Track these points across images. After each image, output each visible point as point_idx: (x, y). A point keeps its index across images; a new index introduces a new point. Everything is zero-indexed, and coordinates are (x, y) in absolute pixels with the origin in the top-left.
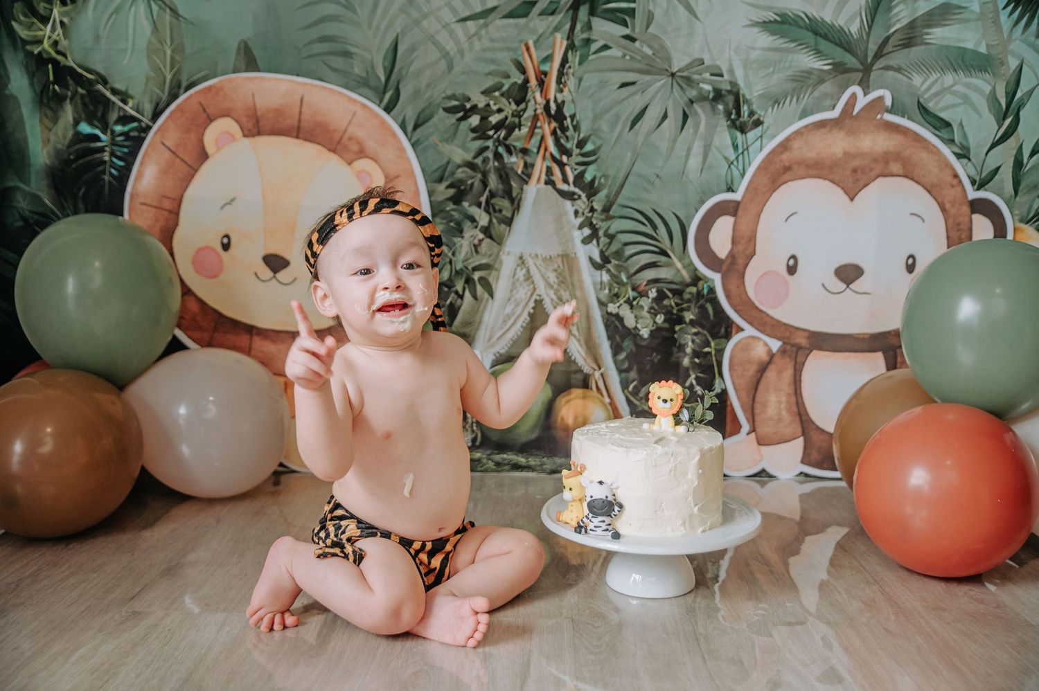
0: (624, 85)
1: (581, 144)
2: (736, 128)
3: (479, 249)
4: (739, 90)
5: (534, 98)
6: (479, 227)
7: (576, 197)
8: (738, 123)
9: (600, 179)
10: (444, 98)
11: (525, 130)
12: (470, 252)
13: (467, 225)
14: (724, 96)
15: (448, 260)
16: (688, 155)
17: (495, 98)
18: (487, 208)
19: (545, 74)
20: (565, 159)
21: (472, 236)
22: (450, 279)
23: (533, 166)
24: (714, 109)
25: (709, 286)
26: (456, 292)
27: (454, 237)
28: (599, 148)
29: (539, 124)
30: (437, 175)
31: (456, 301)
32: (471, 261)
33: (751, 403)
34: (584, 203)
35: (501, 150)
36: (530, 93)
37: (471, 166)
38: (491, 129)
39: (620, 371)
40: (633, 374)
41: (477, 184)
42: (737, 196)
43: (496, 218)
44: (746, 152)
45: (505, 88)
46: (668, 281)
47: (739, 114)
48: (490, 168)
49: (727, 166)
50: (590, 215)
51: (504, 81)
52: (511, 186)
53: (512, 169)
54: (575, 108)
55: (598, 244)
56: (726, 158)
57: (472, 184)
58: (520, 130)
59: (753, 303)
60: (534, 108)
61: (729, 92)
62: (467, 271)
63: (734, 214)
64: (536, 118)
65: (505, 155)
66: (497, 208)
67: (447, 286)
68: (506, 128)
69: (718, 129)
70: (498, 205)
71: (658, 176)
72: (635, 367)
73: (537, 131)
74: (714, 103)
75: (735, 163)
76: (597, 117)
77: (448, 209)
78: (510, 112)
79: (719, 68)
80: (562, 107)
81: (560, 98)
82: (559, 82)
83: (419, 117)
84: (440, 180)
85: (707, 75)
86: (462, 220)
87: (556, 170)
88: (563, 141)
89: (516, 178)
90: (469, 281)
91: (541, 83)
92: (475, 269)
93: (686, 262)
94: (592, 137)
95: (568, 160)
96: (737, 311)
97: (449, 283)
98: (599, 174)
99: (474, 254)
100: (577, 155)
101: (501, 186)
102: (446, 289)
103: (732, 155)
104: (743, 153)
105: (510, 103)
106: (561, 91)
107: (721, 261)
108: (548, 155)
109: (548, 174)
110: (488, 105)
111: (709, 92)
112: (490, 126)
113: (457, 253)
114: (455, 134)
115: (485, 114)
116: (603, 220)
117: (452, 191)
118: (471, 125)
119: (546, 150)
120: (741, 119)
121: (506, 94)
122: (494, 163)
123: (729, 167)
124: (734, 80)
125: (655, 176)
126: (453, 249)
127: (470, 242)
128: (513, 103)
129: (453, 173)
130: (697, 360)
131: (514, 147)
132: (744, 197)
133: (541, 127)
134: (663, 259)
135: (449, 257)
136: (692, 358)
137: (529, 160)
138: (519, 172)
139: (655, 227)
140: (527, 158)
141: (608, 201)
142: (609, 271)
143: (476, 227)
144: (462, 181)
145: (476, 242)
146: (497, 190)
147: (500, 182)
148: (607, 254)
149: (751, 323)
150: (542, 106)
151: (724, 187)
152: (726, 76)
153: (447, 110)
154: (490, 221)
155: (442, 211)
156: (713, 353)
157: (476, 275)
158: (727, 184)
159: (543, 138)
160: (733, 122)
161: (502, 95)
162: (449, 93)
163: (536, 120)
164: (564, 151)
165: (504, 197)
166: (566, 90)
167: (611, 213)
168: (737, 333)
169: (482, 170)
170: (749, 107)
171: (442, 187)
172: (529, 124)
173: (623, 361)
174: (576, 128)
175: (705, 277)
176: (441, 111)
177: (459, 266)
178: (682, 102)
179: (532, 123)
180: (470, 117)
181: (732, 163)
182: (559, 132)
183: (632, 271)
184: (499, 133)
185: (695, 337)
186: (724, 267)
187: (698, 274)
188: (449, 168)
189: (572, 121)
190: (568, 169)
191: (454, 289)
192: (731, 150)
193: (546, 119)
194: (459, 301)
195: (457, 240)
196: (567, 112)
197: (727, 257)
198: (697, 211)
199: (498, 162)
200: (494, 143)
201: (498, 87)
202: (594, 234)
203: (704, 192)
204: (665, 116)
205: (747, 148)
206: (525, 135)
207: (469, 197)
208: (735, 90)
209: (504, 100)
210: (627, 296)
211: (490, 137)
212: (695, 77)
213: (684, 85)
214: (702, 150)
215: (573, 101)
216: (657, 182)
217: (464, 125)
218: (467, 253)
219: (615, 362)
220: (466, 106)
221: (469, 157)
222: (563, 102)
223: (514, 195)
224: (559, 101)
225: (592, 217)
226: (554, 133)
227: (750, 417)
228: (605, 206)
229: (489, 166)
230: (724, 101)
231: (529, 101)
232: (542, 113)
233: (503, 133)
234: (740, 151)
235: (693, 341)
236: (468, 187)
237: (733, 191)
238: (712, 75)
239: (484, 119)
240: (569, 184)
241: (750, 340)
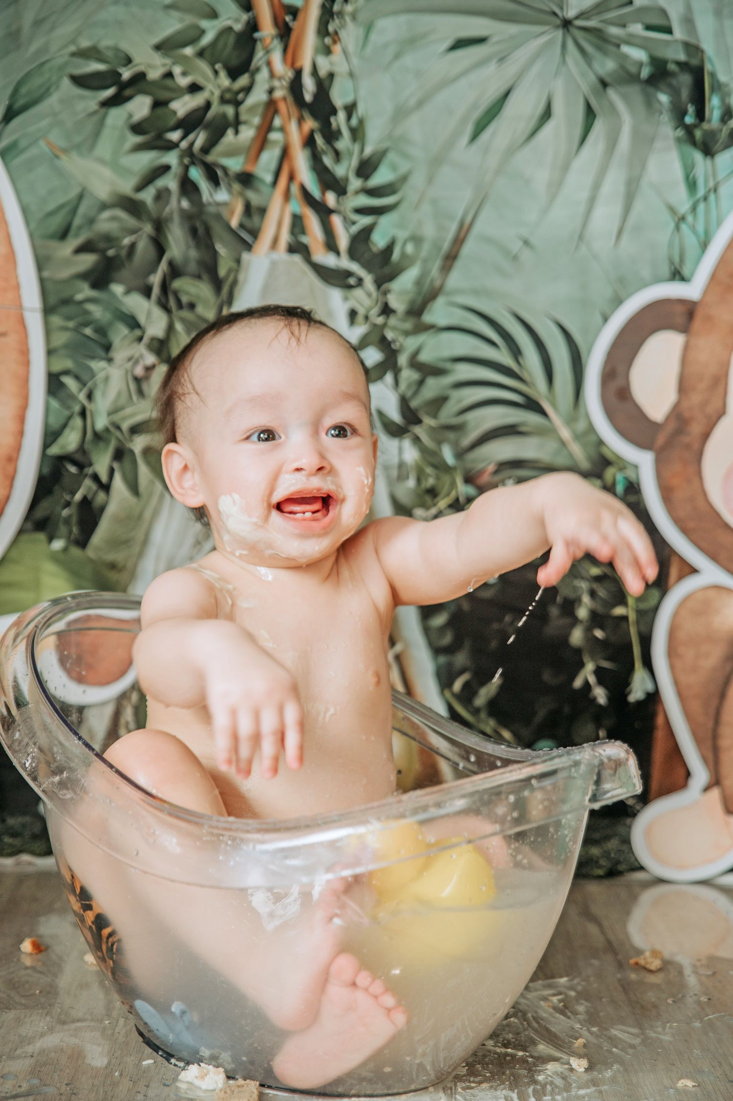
0: (460, 44)
1: (366, 169)
2: (694, 143)
3: (145, 386)
4: (702, 61)
5: (269, 64)
6: (146, 340)
7: (352, 281)
8: (698, 134)
9: (404, 244)
10: (73, 54)
11: (247, 133)
12: (125, 394)
13: (120, 334)
14: (671, 74)
15: (77, 408)
16: (592, 201)
17: (184, 60)
18: (163, 300)
19: (294, 12)
20: (331, 199)
21: (130, 359)
22: (82, 449)
23: (263, 211)
24: (650, 102)
25: (626, 479)
26: (96, 478)
27: (93, 358)
28: (404, 179)
29: (277, 122)
30: (57, 222)
31: (95, 493)
32: (128, 411)
33: (710, 724)
34: (369, 295)
35: (196, 174)
36: (259, 54)
37: (132, 207)
38: (174, 129)
39: (437, 651)
40: (461, 659)
41: (144, 246)
42: (692, 291)
43: (183, 320)
44: (712, 197)
45: (207, 39)
46: (540, 465)
47: (701, 115)
48: (172, 213)
49: (672, 225)
50: (380, 320)
51: (205, 24)
52: (215, 253)
53: (219, 217)
54: (356, 90)
55: (397, 382)
56: (672, 210)
57: (132, 247)
58: (237, 132)
59: (718, 515)
60: (266, 87)
61: (683, 66)
62: (118, 434)
63: (685, 329)
64: (271, 107)
65: (204, 185)
66: (184, 299)
67: (75, 463)
68: (206, 127)
69: (658, 144)
70: (187, 293)
71: (526, 243)
72: (467, 644)
73: (274, 136)
74: (651, 90)
75: (690, 218)
76: (401, 113)
77: (79, 297)
78: (217, 93)
79: (664, 13)
80: (326, 84)
81: (324, 65)
82: (323, 31)
83: (16, 91)
84: (63, 234)
85: (637, 29)
86: (110, 324)
87: (313, 222)
88: (328, 161)
89: (227, 237)
90: (120, 454)
91: (285, 33)
92: (135, 430)
93: (581, 426)
94: (391, 156)
95: (338, 202)
96: (685, 531)
97: (79, 457)
98: (402, 235)
99: (135, 397)
100: (357, 192)
101: (193, 254)
102: (73, 469)
103: (682, 200)
104: (705, 198)
105: (216, 73)
106: (328, 51)
107: (655, 426)
108: (295, 189)
109: (297, 230)
110: (169, 75)
111: (641, 65)
112: (172, 122)
113: (98, 395)
114: (97, 134)
115: (164, 95)
116: (407, 334)
117: (88, 260)
118: (130, 116)
119: (292, 178)
120: (705, 126)
121: (207, 54)
122: (179, 202)
123: (677, 228)
124: (693, 41)
125: (520, 243)
126: (89, 384)
127: (127, 372)
128: (223, 74)
129: (91, 221)
130: (599, 634)
131: (225, 169)
132: (706, 292)
133: (282, 129)
134: (531, 418)
135: (80, 402)
136: (589, 630)
137: (255, 198)
138: (234, 223)
139: (516, 351)
140: (251, 195)
141: (419, 293)
142: (417, 440)
143: (140, 339)
144: (109, 239)
145: (139, 371)
146: (186, 260)
147: (192, 243)
148: (414, 404)
149: (714, 557)
150: (285, 83)
151: (666, 271)
152: (679, 33)
153: (79, 81)
154: (170, 328)
155: (67, 301)
156: (632, 617)
157: (138, 444)
158: (671, 262)
159: (285, 153)
160: (689, 131)
161: (201, 54)
162: (85, 43)
163: (272, 110)
164: (329, 181)
165: (199, 277)
166: (337, 49)
167: (428, 318)
168: (681, 577)
169: (154, 215)
170: (723, 100)
171: (67, 248)
172: (256, 120)
173: (442, 629)
174: (357, 133)
175: (619, 458)
176: (66, 82)
177: (101, 423)
178: (586, 83)
179: (264, 117)
180: (129, 98)
181: (683, 219)
182: (320, 141)
183: (466, 441)
184: (191, 137)
185: (595, 586)
186: (661, 440)
187: (605, 451)
188: (82, 210)
189: (349, 117)
190: (337, 221)
191: (89, 471)
192: (682, 190)
193: (294, 111)
194: (101, 496)
195: (97, 365)
196: (339, 96)
197: (668, 418)
198: (606, 319)
199: (191, 201)
200: (181, 157)
201: (193, 36)
202: (390, 363)
203: (621, 281)
204: (547, 114)
205: (715, 190)
206: (247, 143)
207: (125, 273)
208: (695, 62)
209: (203, 66)
210: (453, 494)
211: (171, 146)
212: (614, 31)
213: (589, 48)
214: (622, 188)
215: (351, 75)
216: (526, 255)
217: (117, 116)
218: (119, 394)
219: (427, 630)
220: (120, 75)
221: (127, 187)
222: (331, 76)
223: (222, 272)
224: (323, 72)
225: (385, 325)
226: (309, 142)
227: (710, 756)
228: (412, 303)
229: (167, 209)
230: (670, 86)
231: (258, 70)
232: (284, 99)
233: (200, 138)
234: (701, 192)
235: (593, 594)
236: (124, 253)
237: (683, 279)
238: (649, 28)
239: (159, 104)
240: (338, 253)
241: (712, 593)
